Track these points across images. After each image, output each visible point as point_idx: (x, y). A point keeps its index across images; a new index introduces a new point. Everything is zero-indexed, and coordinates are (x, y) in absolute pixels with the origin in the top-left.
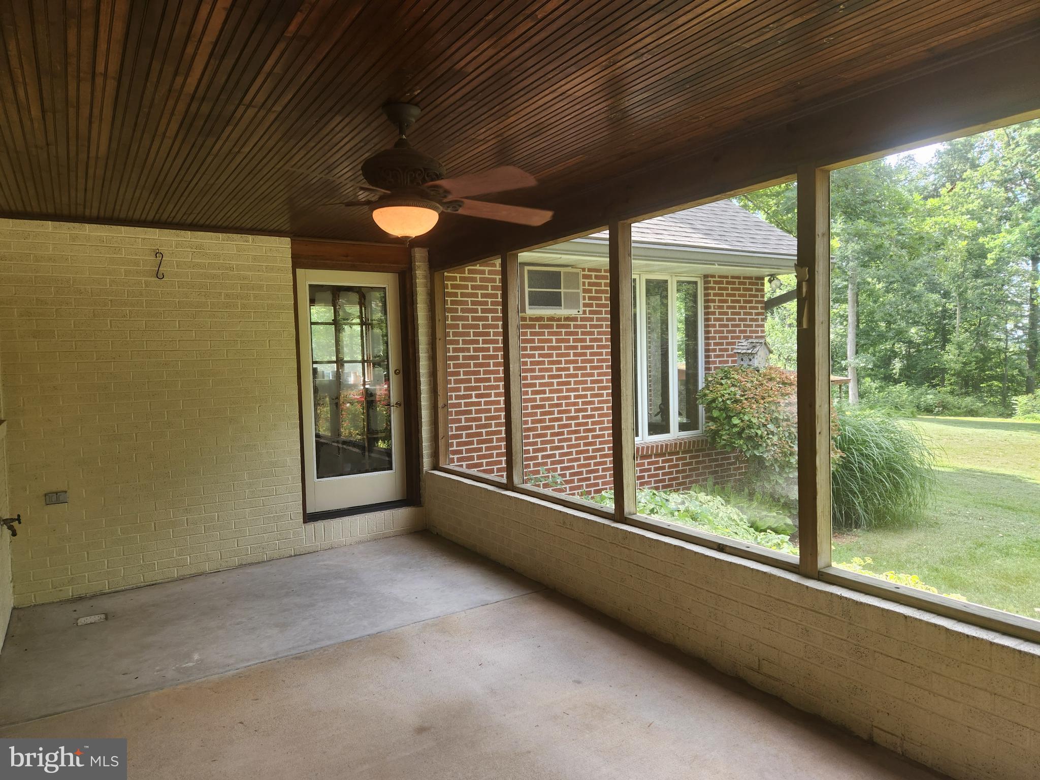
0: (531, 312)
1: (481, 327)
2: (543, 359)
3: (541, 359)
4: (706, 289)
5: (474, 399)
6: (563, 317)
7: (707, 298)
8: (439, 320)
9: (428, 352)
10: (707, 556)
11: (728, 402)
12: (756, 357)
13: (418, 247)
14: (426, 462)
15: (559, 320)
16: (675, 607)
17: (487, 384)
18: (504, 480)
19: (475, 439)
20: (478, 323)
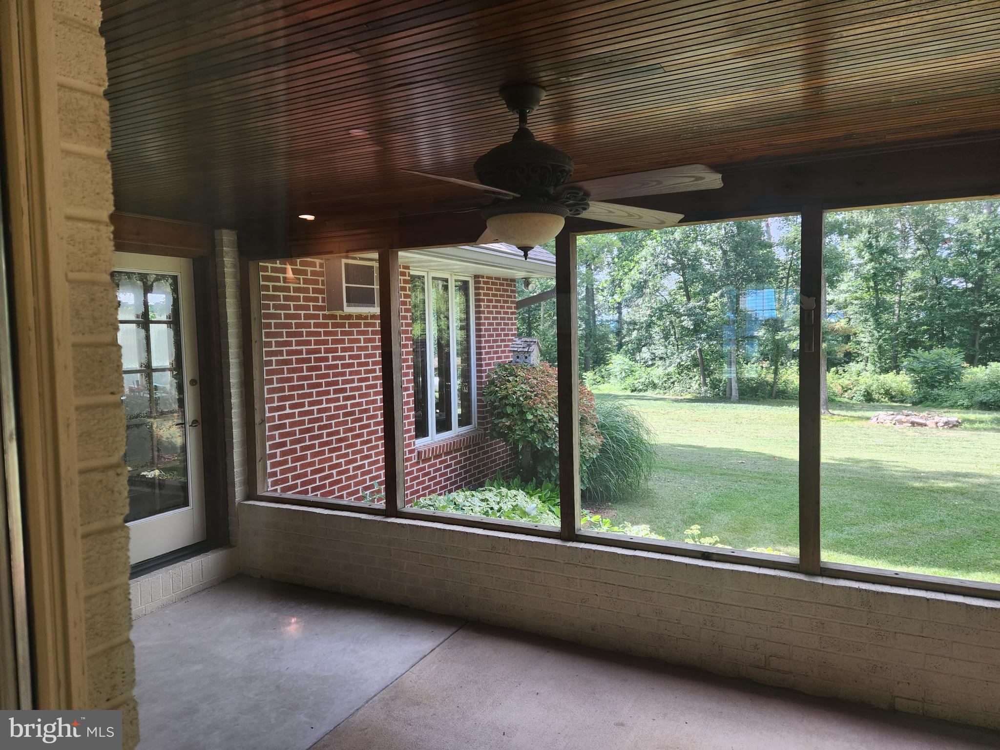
0: (348, 310)
1: (293, 325)
2: (353, 361)
3: (351, 361)
4: (476, 288)
5: (288, 411)
6: (369, 315)
7: (478, 297)
8: (255, 319)
9: (239, 357)
11: (521, 399)
12: (532, 354)
13: (226, 228)
14: (239, 491)
15: (366, 318)
16: (658, 620)
17: (300, 392)
18: (381, 505)
19: (289, 457)
20: (290, 321)
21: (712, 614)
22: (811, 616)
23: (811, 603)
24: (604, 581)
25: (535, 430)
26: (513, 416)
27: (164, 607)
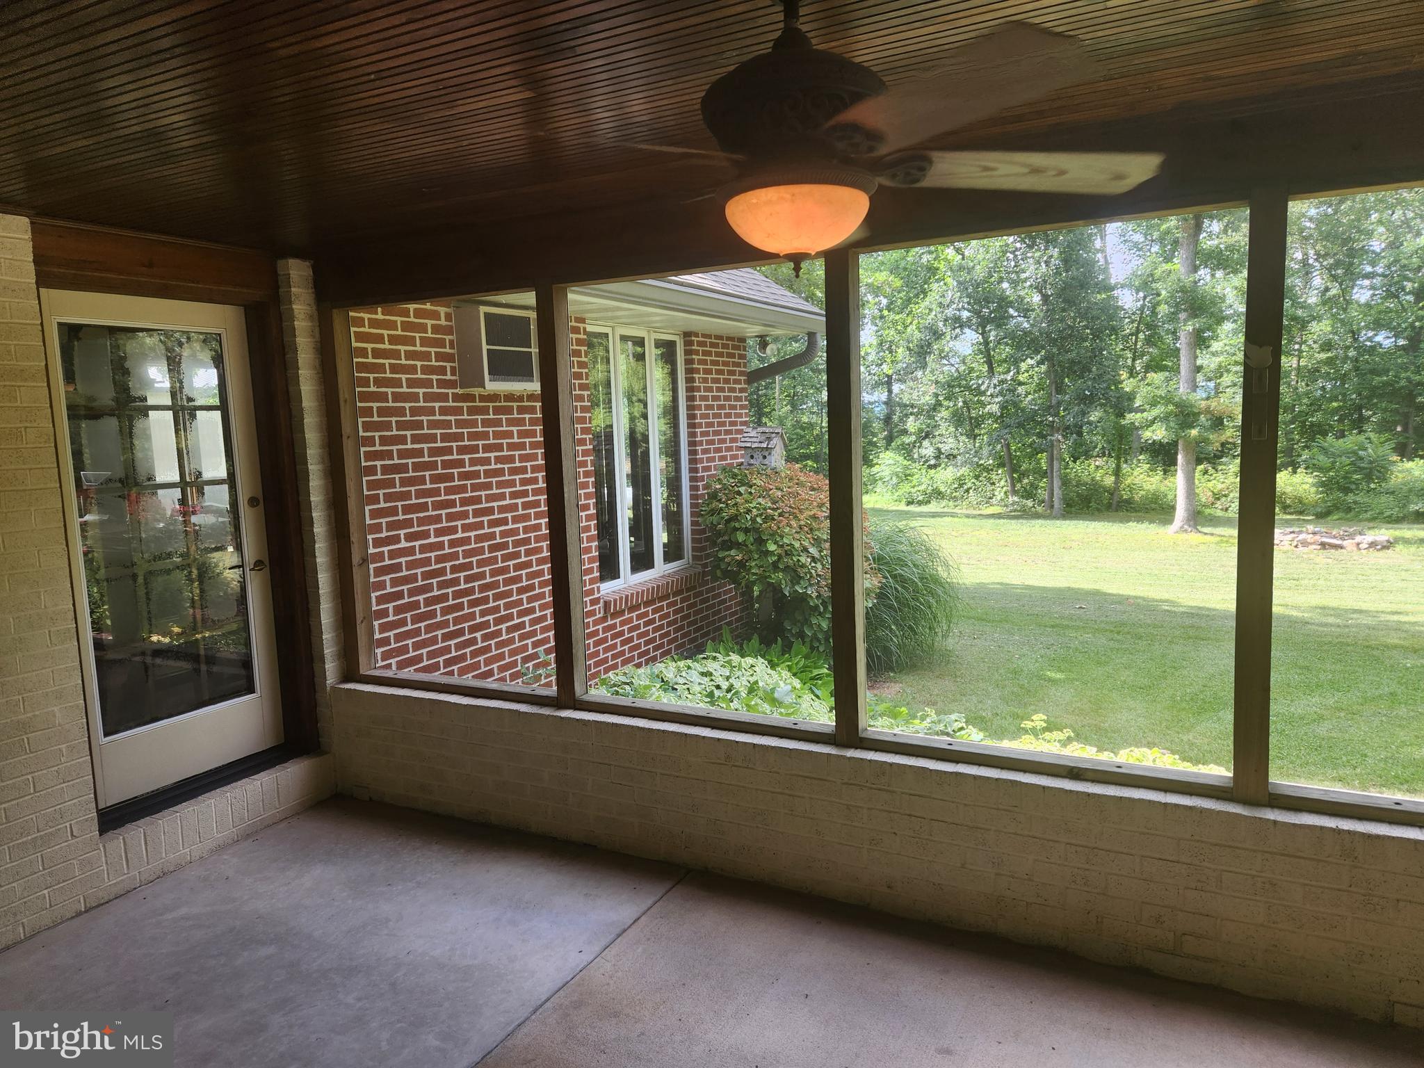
0: (492, 386)
1: (408, 412)
2: (502, 466)
3: (499, 466)
4: (687, 352)
5: (404, 544)
6: (525, 394)
7: (691, 366)
8: (346, 401)
9: (323, 462)
10: (1071, 791)
11: (759, 520)
12: (773, 452)
13: (296, 256)
14: (331, 668)
15: (520, 399)
17: (422, 515)
19: (408, 615)
20: (402, 404)
21: (1087, 866)
22: (1254, 873)
23: (1255, 851)
24: (908, 812)
25: (781, 566)
26: (747, 546)
27: (220, 849)
